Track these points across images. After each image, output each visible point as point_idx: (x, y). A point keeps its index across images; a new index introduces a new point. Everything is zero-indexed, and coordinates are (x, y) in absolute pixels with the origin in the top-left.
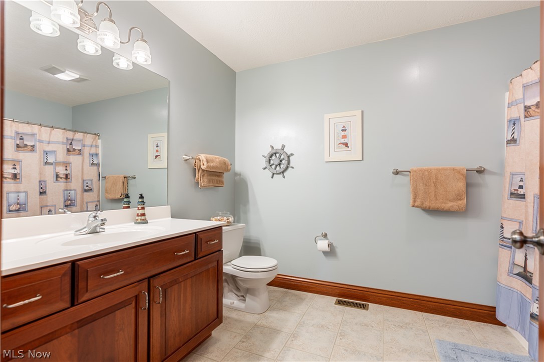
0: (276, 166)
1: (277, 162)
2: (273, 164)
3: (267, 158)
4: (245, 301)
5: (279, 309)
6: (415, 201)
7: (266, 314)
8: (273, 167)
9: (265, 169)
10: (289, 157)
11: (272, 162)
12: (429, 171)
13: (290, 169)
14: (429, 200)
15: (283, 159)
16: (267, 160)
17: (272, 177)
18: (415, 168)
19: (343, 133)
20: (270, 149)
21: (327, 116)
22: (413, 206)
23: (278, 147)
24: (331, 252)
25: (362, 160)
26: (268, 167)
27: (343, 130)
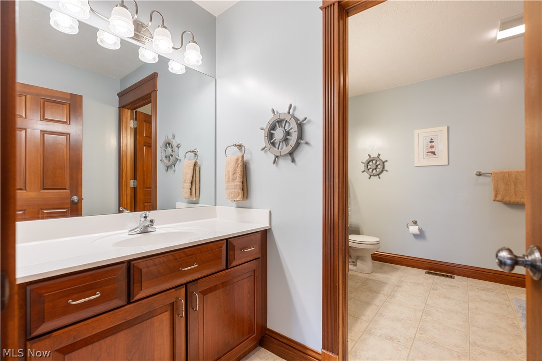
0: (373, 170)
1: (374, 167)
2: (370, 168)
3: (366, 164)
4: (356, 265)
5: (381, 273)
6: (496, 197)
7: (373, 274)
8: (371, 170)
9: (363, 172)
10: (384, 163)
11: (369, 167)
12: (509, 173)
13: (384, 172)
14: (509, 196)
15: (379, 164)
16: (366, 165)
17: (370, 178)
18: (496, 171)
19: (431, 144)
20: (368, 157)
21: (416, 132)
22: (494, 201)
23: (374, 155)
24: (420, 235)
25: (448, 164)
26: (367, 170)
27: (430, 142)
